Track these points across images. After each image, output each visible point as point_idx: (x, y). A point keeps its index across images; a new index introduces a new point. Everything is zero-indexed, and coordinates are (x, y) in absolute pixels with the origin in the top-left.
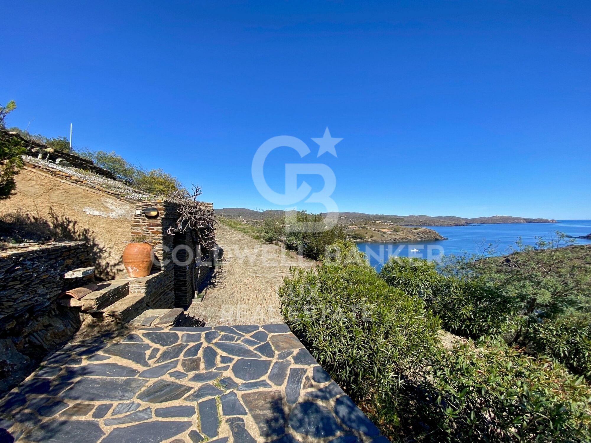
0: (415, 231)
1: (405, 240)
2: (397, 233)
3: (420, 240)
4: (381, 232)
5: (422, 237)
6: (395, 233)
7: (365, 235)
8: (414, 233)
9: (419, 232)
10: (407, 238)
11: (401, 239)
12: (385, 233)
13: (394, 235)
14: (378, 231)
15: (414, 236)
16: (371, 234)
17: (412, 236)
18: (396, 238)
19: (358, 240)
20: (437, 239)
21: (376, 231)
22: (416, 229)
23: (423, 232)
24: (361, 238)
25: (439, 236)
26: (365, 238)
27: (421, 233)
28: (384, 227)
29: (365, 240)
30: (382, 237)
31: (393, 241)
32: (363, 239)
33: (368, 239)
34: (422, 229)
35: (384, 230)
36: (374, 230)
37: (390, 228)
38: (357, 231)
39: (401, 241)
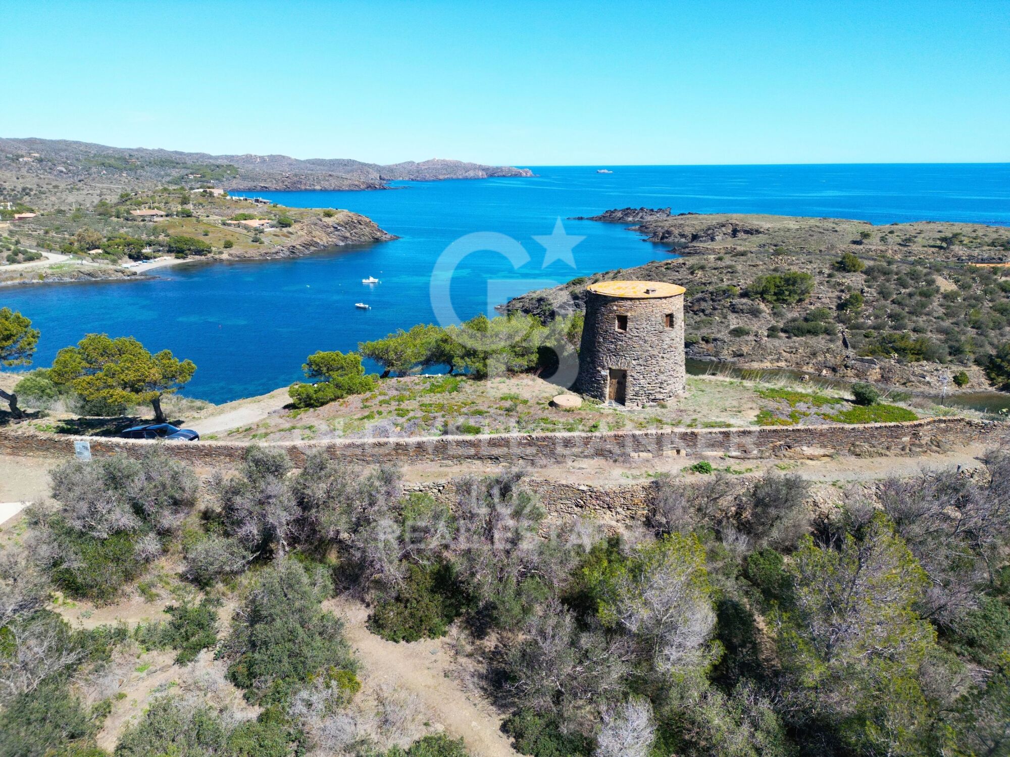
0: (329, 221)
1: (314, 248)
2: (290, 229)
3: (342, 244)
4: (246, 228)
5: (346, 238)
6: (285, 230)
7: (207, 240)
8: (328, 227)
9: (338, 224)
10: (317, 243)
11: (304, 246)
12: (259, 231)
13: (284, 236)
14: (238, 226)
15: (328, 234)
16: (221, 236)
17: (324, 234)
18: (294, 244)
19: (190, 259)
20: (377, 239)
21: (229, 225)
22: (328, 215)
23: (347, 224)
24: (199, 252)
25: (379, 230)
26: (210, 252)
27: (342, 226)
28: (246, 212)
29: (209, 255)
30: (257, 244)
31: (288, 253)
32: (205, 255)
33: (221, 253)
34: (341, 216)
35: (253, 223)
36: (224, 224)
37: (262, 214)
38: (169, 227)
39: (308, 252)
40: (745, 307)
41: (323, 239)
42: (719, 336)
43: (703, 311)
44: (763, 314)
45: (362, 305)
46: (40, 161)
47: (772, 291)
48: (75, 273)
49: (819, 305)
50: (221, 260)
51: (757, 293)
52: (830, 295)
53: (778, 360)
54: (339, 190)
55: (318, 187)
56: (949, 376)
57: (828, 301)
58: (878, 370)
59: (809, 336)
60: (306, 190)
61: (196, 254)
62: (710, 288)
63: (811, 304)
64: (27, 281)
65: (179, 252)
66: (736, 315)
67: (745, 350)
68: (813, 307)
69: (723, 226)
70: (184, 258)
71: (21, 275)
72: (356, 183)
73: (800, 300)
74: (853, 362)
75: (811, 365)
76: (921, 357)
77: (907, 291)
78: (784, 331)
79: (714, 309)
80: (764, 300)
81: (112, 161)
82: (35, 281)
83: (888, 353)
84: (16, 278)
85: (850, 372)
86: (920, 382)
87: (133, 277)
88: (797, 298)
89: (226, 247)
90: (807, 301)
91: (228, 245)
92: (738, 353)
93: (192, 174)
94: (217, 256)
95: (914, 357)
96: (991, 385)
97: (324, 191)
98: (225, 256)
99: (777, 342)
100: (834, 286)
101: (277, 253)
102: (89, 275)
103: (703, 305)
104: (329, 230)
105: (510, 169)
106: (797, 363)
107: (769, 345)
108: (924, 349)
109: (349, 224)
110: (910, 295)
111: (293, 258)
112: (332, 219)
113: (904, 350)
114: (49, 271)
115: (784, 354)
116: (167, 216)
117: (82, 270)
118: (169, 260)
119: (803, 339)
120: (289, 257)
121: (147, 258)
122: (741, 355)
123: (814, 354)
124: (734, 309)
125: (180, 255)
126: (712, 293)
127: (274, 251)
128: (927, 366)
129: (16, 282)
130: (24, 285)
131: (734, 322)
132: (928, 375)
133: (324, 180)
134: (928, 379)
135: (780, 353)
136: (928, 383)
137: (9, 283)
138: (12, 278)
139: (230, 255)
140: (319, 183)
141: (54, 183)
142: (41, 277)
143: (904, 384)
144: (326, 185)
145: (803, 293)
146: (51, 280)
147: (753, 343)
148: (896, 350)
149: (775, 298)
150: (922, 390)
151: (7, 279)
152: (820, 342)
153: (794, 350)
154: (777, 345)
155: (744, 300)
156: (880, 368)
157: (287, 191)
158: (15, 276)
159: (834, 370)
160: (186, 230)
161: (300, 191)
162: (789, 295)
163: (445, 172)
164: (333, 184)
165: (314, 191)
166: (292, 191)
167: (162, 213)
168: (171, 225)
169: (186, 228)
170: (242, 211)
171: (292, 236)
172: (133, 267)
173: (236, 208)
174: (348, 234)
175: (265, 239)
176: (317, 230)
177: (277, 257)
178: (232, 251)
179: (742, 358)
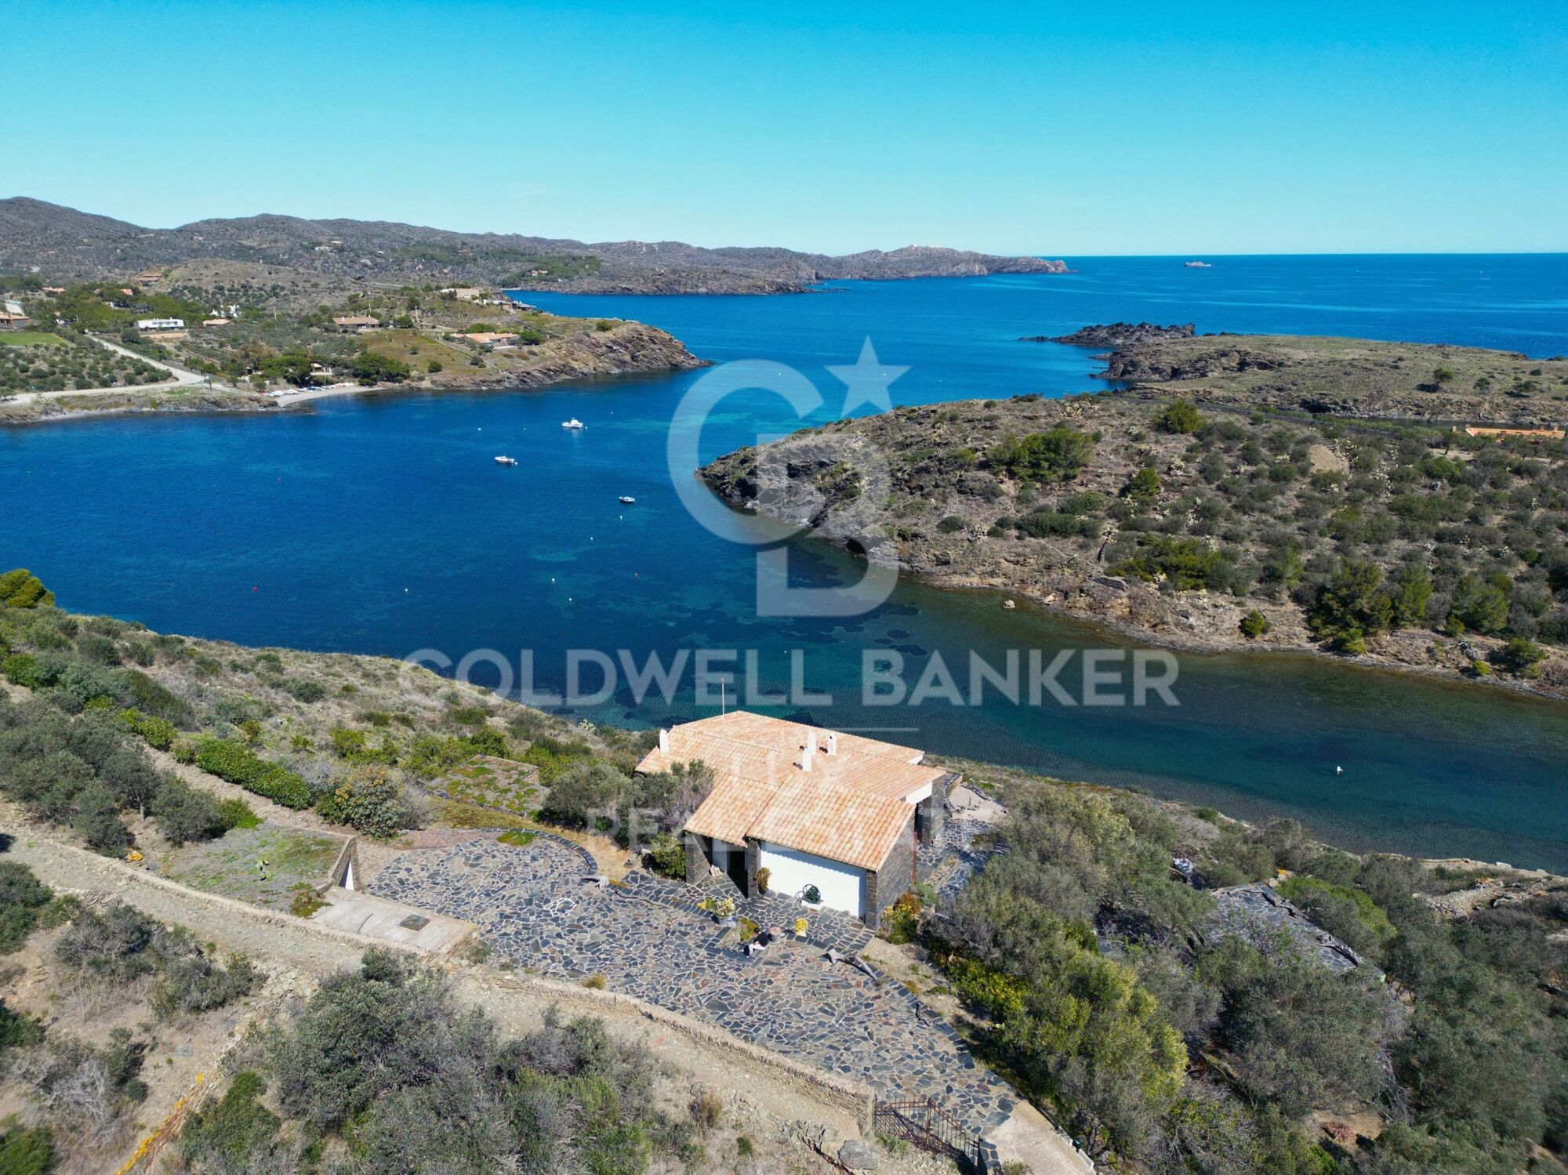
0: (602, 337)
1: (564, 377)
2: (534, 348)
3: (616, 371)
4: (472, 344)
5: (624, 363)
6: (526, 348)
7: (408, 359)
8: (597, 345)
9: (614, 342)
10: (573, 369)
11: (547, 372)
12: (486, 349)
13: (523, 357)
14: (462, 341)
15: (598, 356)
16: (433, 355)
17: (591, 357)
18: (530, 369)
19: (378, 387)
20: (676, 365)
21: (452, 340)
22: (603, 328)
23: (630, 342)
24: (391, 378)
25: (682, 352)
26: (406, 378)
27: (620, 345)
28: (485, 321)
29: (406, 382)
30: (476, 367)
31: (517, 382)
32: (400, 381)
33: (421, 379)
34: (624, 329)
35: (485, 338)
36: (447, 338)
37: (508, 325)
38: (373, 341)
39: (549, 382)
40: (977, 485)
41: (585, 363)
42: (922, 530)
43: (921, 488)
44: (1002, 498)
45: (504, 459)
46: (341, 250)
47: (1026, 459)
48: (197, 401)
49: (1093, 487)
50: (419, 390)
51: (1000, 462)
52: (1118, 470)
53: (992, 574)
54: (733, 295)
55: (703, 290)
56: (1235, 617)
57: (1110, 480)
58: (1125, 600)
59: (1053, 537)
60: (686, 294)
61: (388, 380)
62: (941, 453)
63: (1082, 484)
64: (134, 408)
65: (364, 376)
66: (963, 497)
67: (952, 554)
68: (1081, 489)
69: (1224, 354)
70: (371, 385)
71: (129, 400)
72: (760, 283)
73: (1067, 478)
74: (1093, 584)
75: (1039, 586)
76: (1200, 582)
78: (1019, 527)
79: (937, 486)
80: (1012, 475)
81: (437, 252)
82: (145, 409)
83: (1152, 572)
84: (122, 405)
85: (1083, 601)
86: (1177, 625)
87: (270, 409)
88: (1061, 473)
89: (431, 371)
90: (1078, 479)
91: (435, 368)
92: (943, 559)
93: (536, 269)
94: (414, 384)
95: (1192, 581)
96: (1313, 640)
97: (711, 295)
98: (426, 384)
99: (998, 544)
100: (1131, 456)
101: (499, 382)
102: (215, 403)
103: (926, 480)
104: (600, 351)
105: (1014, 261)
106: (1023, 581)
107: (985, 548)
108: (1208, 570)
109: (634, 343)
111: (524, 390)
112: (609, 334)
113: (1178, 568)
114: (165, 397)
115: (1004, 564)
116: (380, 325)
117: (207, 397)
118: (350, 387)
119: (1043, 541)
120: (516, 388)
121: (319, 383)
122: (947, 563)
123: (1049, 568)
124: (962, 488)
125: (366, 380)
126: (940, 460)
127: (494, 378)
128: (1205, 597)
129: (122, 409)
130: (130, 415)
131: (955, 507)
132: (1196, 613)
133: (715, 278)
134: (1192, 620)
135: (997, 563)
136: (1191, 627)
137: (113, 410)
138: (117, 405)
139: (433, 382)
140: (704, 283)
141: (313, 281)
142: (154, 404)
143: (1155, 626)
144: (714, 285)
145: (1074, 464)
146: (166, 409)
147: (966, 544)
148: (1165, 569)
149: (1030, 471)
150: (1174, 638)
151: (110, 406)
152: (1063, 548)
153: (1022, 559)
154: (997, 548)
155: (982, 474)
156: (1129, 597)
157: (658, 295)
158: (121, 401)
159: (1066, 595)
160: (393, 348)
161: (678, 295)
162: (1049, 468)
163: (920, 266)
164: (725, 284)
165: (697, 295)
166: (665, 295)
167: (376, 321)
168: (378, 339)
169: (394, 344)
170: (480, 321)
171: (533, 359)
172: (287, 396)
173: (476, 316)
174: (628, 358)
175: (489, 361)
176: (581, 350)
177: (498, 387)
178: (437, 377)
179: (945, 568)
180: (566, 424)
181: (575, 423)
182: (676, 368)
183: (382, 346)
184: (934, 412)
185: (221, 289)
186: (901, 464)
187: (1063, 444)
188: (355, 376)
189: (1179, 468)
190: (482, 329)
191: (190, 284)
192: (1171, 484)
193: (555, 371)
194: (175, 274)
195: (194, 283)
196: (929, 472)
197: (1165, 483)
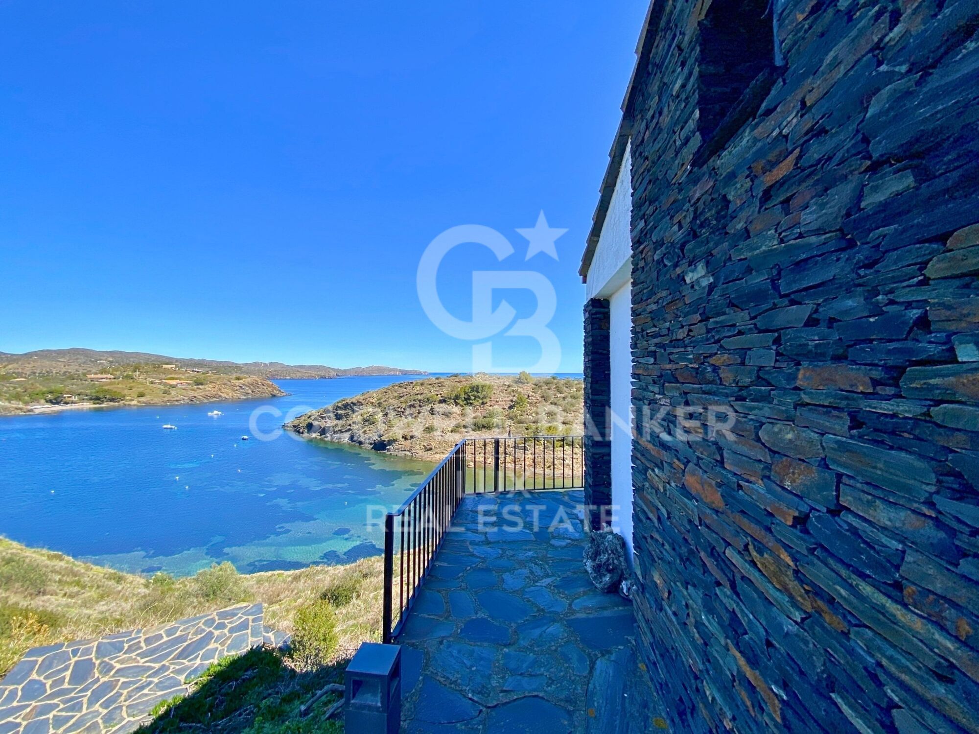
0: (237, 382)
1: (215, 399)
2: (200, 387)
3: (244, 397)
4: (165, 385)
5: (248, 393)
6: (196, 387)
7: (126, 392)
8: (235, 386)
9: (244, 385)
10: (220, 396)
11: (206, 397)
12: (173, 386)
13: (193, 390)
14: (160, 384)
15: (235, 391)
16: (142, 390)
17: (231, 391)
18: (196, 395)
19: (104, 405)
21: (155, 383)
22: (238, 379)
23: (252, 385)
24: (112, 400)
25: (277, 390)
26: (122, 400)
27: (246, 386)
28: (176, 376)
30: (166, 395)
31: (188, 401)
32: (119, 402)
33: (132, 400)
34: (249, 379)
35: (173, 382)
36: (152, 383)
37: (188, 378)
38: (107, 384)
39: (206, 401)
47: (463, 396)
49: (496, 406)
50: (129, 405)
51: (450, 398)
52: (506, 399)
57: (503, 403)
58: (530, 456)
62: (419, 397)
63: (491, 406)
65: (97, 399)
67: (433, 445)
68: (491, 408)
70: (100, 404)
72: (313, 375)
73: (483, 403)
77: (563, 395)
80: (457, 404)
83: (539, 440)
85: (508, 459)
86: (561, 464)
87: (28, 413)
88: (481, 401)
89: (138, 397)
90: (489, 404)
91: (141, 395)
92: (428, 447)
94: (127, 403)
97: (292, 379)
98: (134, 402)
100: (510, 393)
101: (177, 401)
103: (413, 410)
104: (236, 388)
109: (254, 386)
110: (564, 398)
112: (241, 381)
116: (114, 378)
118: (88, 405)
121: (67, 403)
122: (431, 449)
125: (97, 401)
126: (420, 401)
127: (175, 399)
128: (568, 450)
132: (568, 458)
139: (139, 402)
140: (289, 375)
143: (549, 467)
145: (485, 397)
149: (465, 402)
154: (457, 438)
156: (532, 454)
160: (120, 387)
162: (475, 399)
167: (112, 377)
168: (111, 384)
169: (120, 386)
170: (173, 376)
171: (199, 391)
172: (42, 408)
173: (171, 374)
174: (250, 392)
175: (173, 392)
176: (226, 388)
177: (176, 403)
178: (141, 399)
179: (430, 452)
180: (210, 414)
181: (216, 412)
182: (274, 396)
183: (113, 386)
184: (412, 383)
185: (35, 373)
186: (400, 405)
187: (480, 388)
188: (91, 399)
189: (532, 396)
190: (173, 379)
191: (16, 371)
192: (531, 403)
193: (210, 397)
194: (10, 366)
195: (20, 370)
196: (415, 407)
197: (528, 403)
